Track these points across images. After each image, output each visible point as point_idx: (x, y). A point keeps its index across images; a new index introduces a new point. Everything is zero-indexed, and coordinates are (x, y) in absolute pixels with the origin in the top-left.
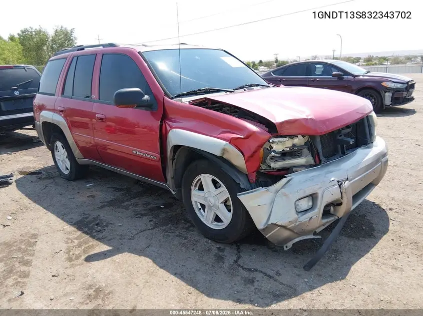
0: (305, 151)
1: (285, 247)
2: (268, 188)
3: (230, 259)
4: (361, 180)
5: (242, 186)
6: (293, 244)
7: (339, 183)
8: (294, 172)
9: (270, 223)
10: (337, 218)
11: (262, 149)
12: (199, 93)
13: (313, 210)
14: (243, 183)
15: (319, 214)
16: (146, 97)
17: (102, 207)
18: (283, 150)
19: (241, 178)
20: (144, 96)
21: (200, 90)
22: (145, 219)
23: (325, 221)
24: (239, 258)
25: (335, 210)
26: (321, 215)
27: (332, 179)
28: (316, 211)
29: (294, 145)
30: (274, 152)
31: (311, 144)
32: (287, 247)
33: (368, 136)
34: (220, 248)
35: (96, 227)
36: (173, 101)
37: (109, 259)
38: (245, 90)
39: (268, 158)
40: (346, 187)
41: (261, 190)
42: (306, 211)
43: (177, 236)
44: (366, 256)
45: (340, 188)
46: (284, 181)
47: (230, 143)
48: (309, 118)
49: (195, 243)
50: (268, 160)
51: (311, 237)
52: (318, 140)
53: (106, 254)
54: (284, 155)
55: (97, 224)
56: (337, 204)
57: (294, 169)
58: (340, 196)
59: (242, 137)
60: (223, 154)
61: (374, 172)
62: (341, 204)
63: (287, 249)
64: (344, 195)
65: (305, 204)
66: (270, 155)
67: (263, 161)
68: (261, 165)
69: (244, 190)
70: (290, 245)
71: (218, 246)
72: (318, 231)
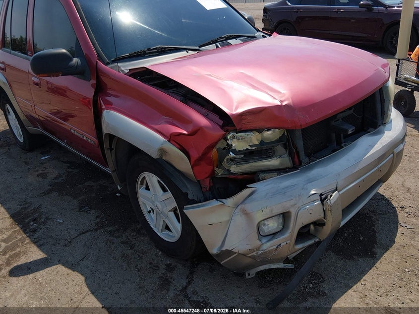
0: (280, 149)
1: (247, 275)
2: (224, 201)
3: (178, 285)
4: (358, 185)
5: (190, 197)
6: (257, 273)
7: (323, 197)
8: (260, 181)
9: (224, 249)
10: (317, 240)
11: (215, 150)
12: (148, 54)
13: (283, 234)
14: (192, 192)
15: (291, 240)
16: (75, 60)
17: (49, 192)
18: (247, 149)
19: (189, 186)
20: (71, 60)
21: (149, 49)
22: (93, 214)
23: (300, 246)
24: (189, 283)
25: (316, 229)
26: (293, 241)
27: (313, 192)
28: (287, 235)
29: (262, 143)
30: (235, 151)
31: (288, 140)
32: (249, 275)
33: (379, 115)
34: (170, 264)
35: (32, 223)
36: (108, 68)
37: (31, 276)
38: (217, 47)
39: (225, 160)
40: (332, 202)
41: (215, 203)
42: (274, 235)
43: (122, 243)
44: (355, 287)
45: (323, 205)
46: (246, 192)
47: (169, 141)
48: (284, 104)
49: (141, 255)
50: (225, 164)
51: (281, 265)
52: (299, 134)
53: (29, 269)
54: (249, 155)
55: (35, 220)
56: (319, 224)
57: (261, 176)
58: (322, 215)
59: (186, 132)
60: (161, 155)
61: (380, 170)
62: (324, 224)
63: (250, 277)
64: (328, 213)
65: (273, 225)
66: (227, 157)
67: (220, 164)
68: (216, 169)
69: (194, 202)
70: (253, 272)
71: (168, 262)
72: (291, 257)
